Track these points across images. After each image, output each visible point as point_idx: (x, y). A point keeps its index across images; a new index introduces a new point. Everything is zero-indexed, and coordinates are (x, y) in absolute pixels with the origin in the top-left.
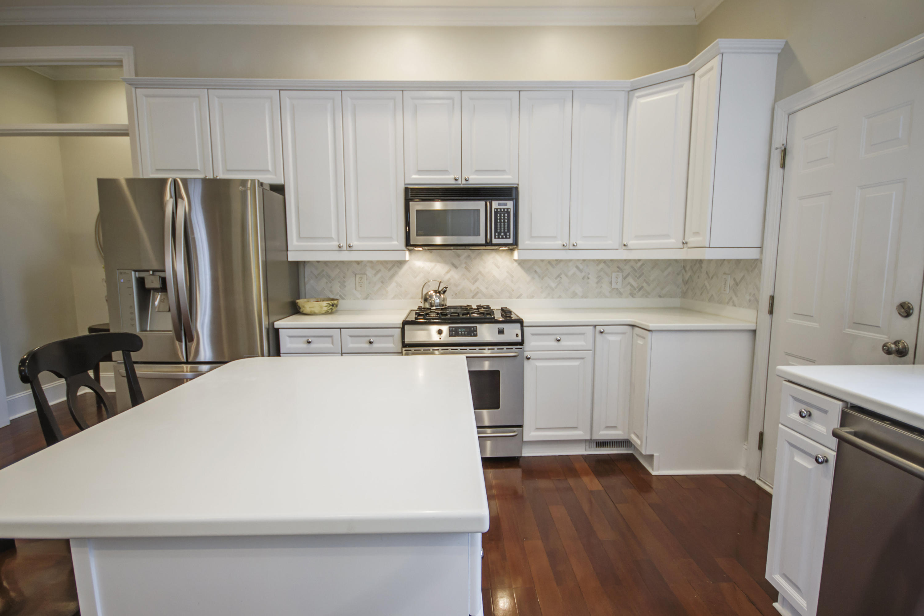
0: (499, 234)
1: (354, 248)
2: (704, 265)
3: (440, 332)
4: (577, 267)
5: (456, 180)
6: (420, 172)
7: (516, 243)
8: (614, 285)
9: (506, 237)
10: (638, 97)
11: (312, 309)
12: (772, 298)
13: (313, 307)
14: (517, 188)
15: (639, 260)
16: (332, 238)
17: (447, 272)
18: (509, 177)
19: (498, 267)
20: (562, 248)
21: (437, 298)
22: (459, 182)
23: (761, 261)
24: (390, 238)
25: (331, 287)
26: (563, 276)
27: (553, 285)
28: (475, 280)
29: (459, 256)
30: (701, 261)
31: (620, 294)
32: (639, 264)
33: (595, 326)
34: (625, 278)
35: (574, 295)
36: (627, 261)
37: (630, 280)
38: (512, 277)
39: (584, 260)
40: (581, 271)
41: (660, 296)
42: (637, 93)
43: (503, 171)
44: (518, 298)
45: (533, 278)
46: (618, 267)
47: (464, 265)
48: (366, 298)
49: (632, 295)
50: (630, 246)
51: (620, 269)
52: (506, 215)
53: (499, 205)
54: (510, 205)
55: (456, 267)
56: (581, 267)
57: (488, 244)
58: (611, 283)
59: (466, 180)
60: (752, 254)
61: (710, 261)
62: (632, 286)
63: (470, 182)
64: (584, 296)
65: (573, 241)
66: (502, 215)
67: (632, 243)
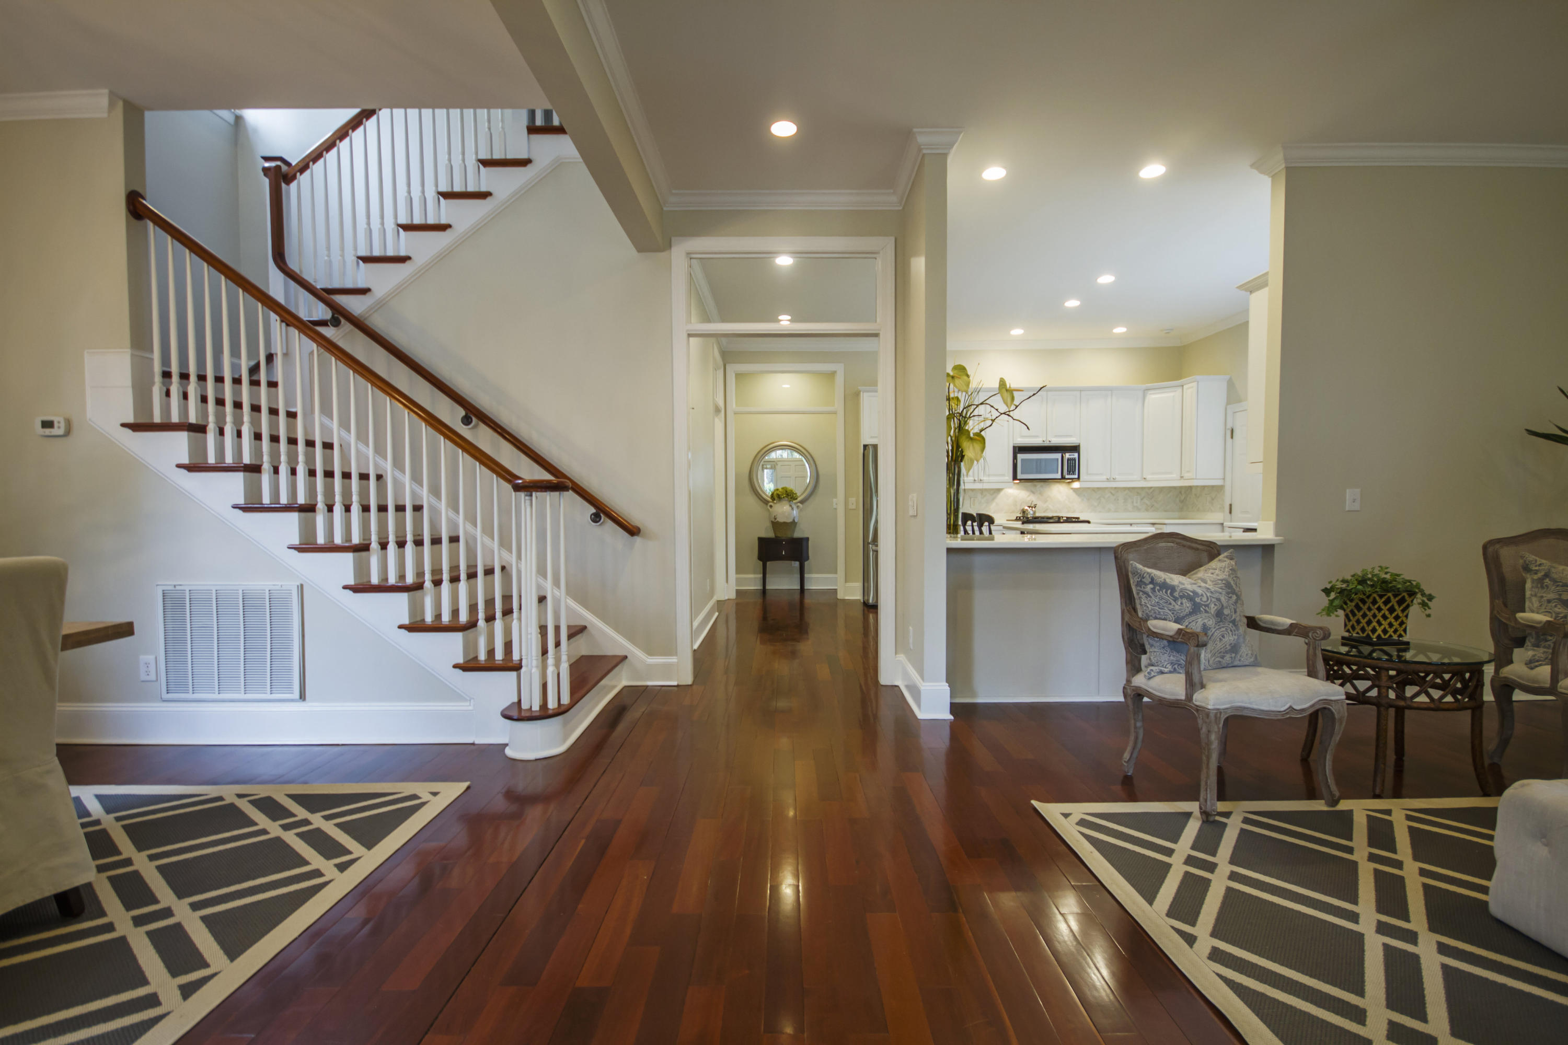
0: (1070, 472)
1: (982, 481)
2: (1193, 490)
4: (1112, 493)
5: (1044, 441)
6: (1022, 437)
7: (1079, 478)
8: (1135, 504)
9: (1074, 473)
10: (1151, 394)
12: (1231, 505)
14: (1079, 446)
15: (1151, 488)
16: (970, 475)
17: (1029, 496)
18: (1074, 439)
19: (1062, 493)
20: (1107, 480)
21: (1029, 510)
22: (1045, 442)
23: (1224, 486)
24: (1003, 475)
27: (1096, 504)
28: (1046, 501)
30: (1190, 488)
31: (1139, 510)
32: (1151, 490)
34: (1142, 499)
35: (1109, 511)
36: (1143, 488)
37: (1145, 501)
38: (1068, 498)
39: (1115, 488)
40: (1113, 495)
41: (1166, 511)
42: (1150, 392)
43: (1071, 436)
46: (1138, 493)
49: (1147, 510)
50: (1147, 479)
51: (1138, 494)
52: (1073, 462)
53: (1070, 455)
54: (1076, 455)
56: (1113, 492)
57: (1063, 478)
58: (1133, 502)
59: (1050, 441)
60: (1219, 483)
61: (1197, 486)
62: (1147, 505)
63: (1052, 442)
64: (1116, 511)
65: (1113, 476)
66: (1071, 462)
67: (1149, 477)
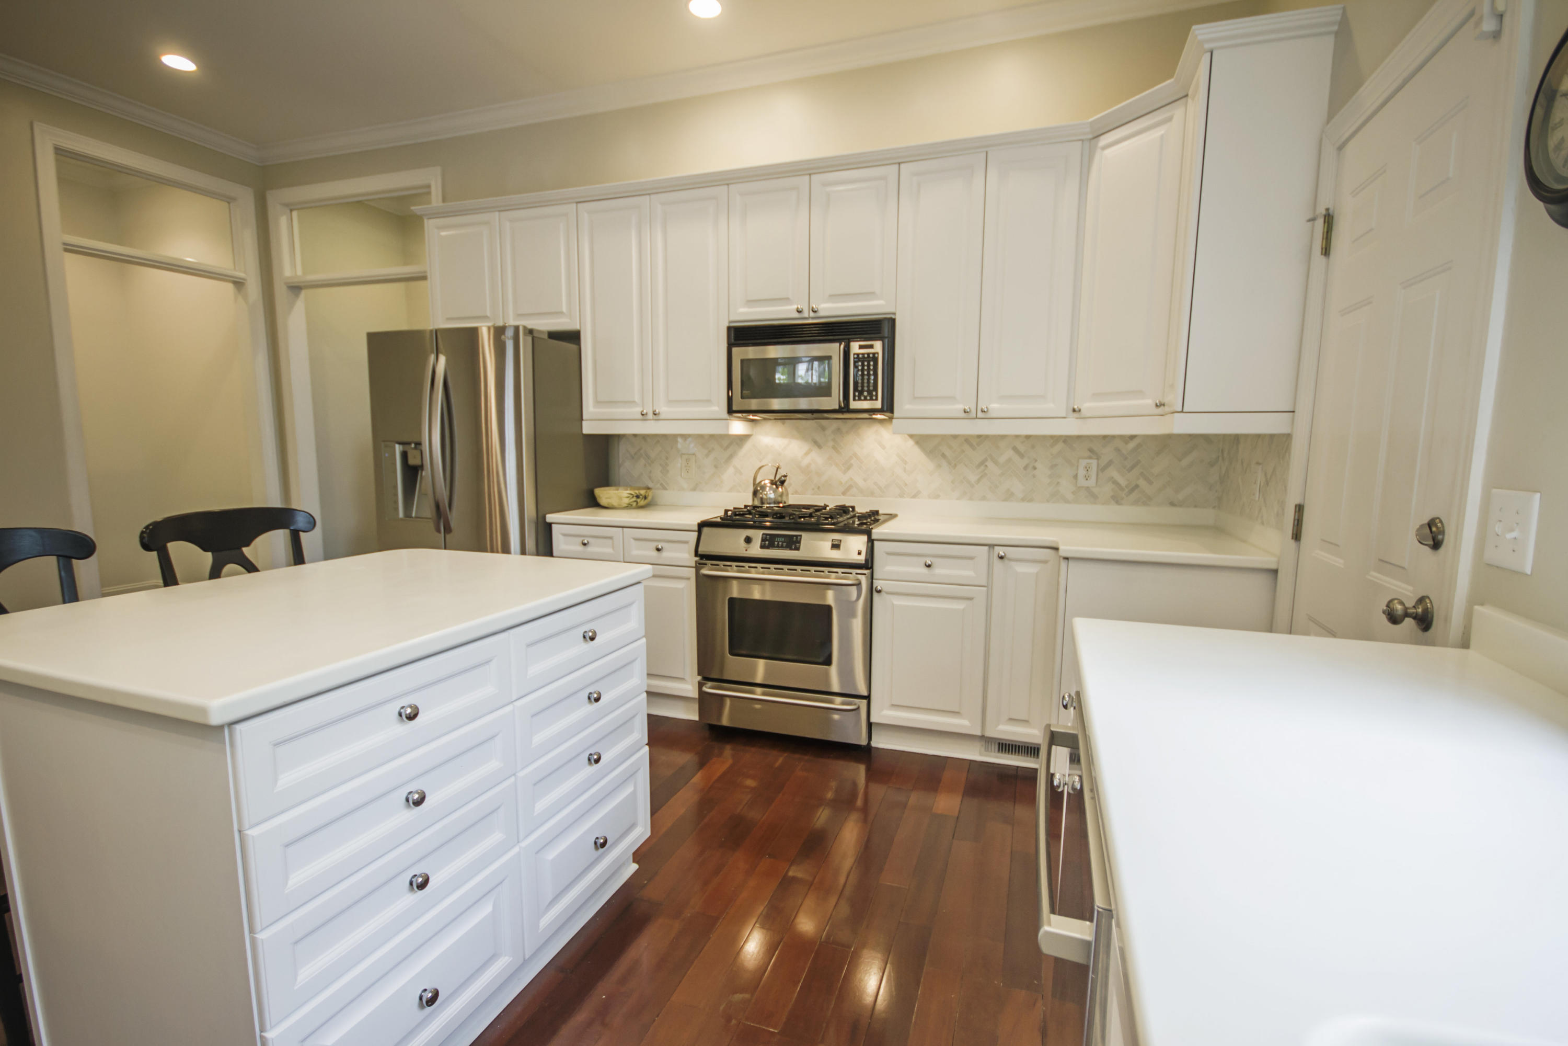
0: (861, 393)
1: (662, 417)
3: (748, 540)
4: (1015, 449)
5: (799, 311)
6: (751, 302)
7: (889, 407)
8: (1082, 482)
9: (872, 398)
10: (1104, 148)
11: (609, 501)
12: (1300, 509)
13: (609, 498)
14: (893, 322)
15: (1132, 437)
16: (634, 402)
17: (807, 454)
18: (881, 302)
19: (884, 447)
20: (963, 415)
21: (771, 492)
22: (806, 314)
23: (1291, 438)
24: (708, 402)
25: (650, 472)
26: (990, 464)
27: (973, 478)
28: (848, 467)
29: (823, 429)
31: (1092, 497)
32: (1132, 445)
33: (991, 546)
34: (1102, 469)
35: (1009, 496)
36: (1106, 439)
37: (1113, 473)
38: (906, 463)
39: (1028, 437)
40: (1021, 455)
41: (1172, 504)
42: (1104, 140)
43: (871, 295)
44: (914, 497)
45: (939, 466)
46: (1091, 450)
47: (831, 444)
48: (694, 489)
49: (1117, 500)
50: (1084, 413)
51: (1093, 453)
52: (872, 363)
53: (861, 347)
54: (878, 346)
55: (820, 447)
56: (1022, 448)
58: (1076, 477)
59: (814, 312)
60: (1280, 425)
62: (1115, 483)
63: (821, 314)
64: (1027, 498)
65: (982, 405)
66: (866, 363)
67: (1087, 406)
